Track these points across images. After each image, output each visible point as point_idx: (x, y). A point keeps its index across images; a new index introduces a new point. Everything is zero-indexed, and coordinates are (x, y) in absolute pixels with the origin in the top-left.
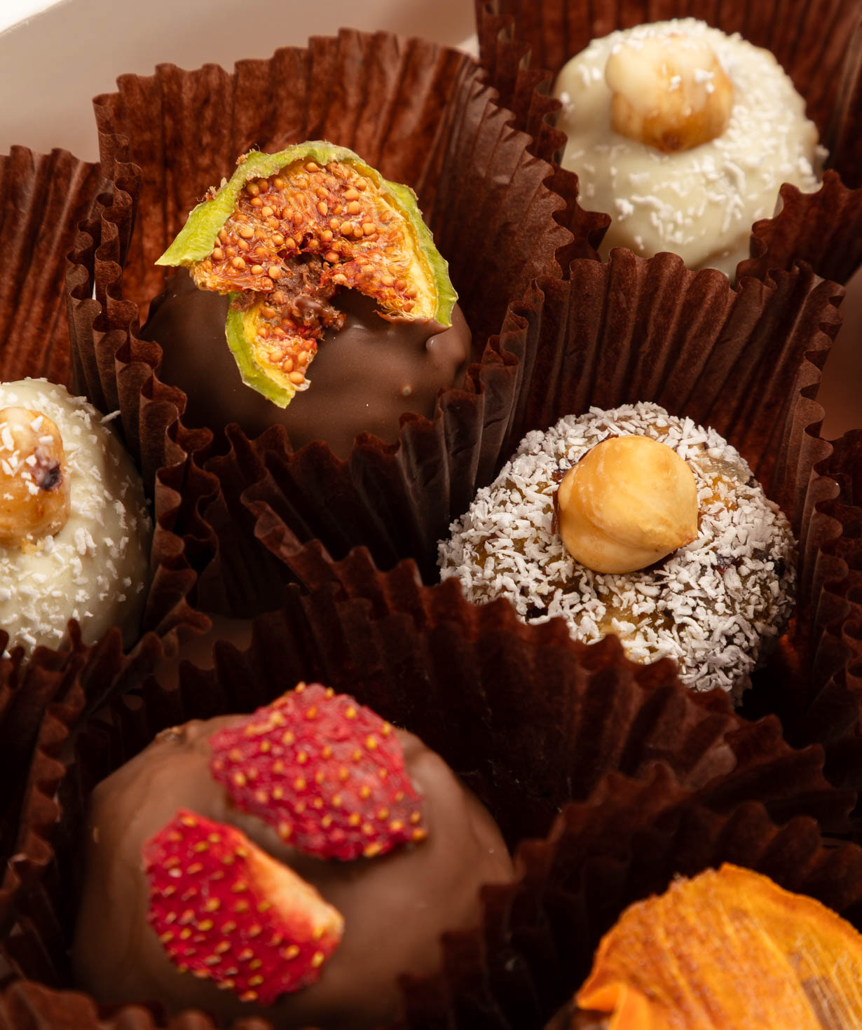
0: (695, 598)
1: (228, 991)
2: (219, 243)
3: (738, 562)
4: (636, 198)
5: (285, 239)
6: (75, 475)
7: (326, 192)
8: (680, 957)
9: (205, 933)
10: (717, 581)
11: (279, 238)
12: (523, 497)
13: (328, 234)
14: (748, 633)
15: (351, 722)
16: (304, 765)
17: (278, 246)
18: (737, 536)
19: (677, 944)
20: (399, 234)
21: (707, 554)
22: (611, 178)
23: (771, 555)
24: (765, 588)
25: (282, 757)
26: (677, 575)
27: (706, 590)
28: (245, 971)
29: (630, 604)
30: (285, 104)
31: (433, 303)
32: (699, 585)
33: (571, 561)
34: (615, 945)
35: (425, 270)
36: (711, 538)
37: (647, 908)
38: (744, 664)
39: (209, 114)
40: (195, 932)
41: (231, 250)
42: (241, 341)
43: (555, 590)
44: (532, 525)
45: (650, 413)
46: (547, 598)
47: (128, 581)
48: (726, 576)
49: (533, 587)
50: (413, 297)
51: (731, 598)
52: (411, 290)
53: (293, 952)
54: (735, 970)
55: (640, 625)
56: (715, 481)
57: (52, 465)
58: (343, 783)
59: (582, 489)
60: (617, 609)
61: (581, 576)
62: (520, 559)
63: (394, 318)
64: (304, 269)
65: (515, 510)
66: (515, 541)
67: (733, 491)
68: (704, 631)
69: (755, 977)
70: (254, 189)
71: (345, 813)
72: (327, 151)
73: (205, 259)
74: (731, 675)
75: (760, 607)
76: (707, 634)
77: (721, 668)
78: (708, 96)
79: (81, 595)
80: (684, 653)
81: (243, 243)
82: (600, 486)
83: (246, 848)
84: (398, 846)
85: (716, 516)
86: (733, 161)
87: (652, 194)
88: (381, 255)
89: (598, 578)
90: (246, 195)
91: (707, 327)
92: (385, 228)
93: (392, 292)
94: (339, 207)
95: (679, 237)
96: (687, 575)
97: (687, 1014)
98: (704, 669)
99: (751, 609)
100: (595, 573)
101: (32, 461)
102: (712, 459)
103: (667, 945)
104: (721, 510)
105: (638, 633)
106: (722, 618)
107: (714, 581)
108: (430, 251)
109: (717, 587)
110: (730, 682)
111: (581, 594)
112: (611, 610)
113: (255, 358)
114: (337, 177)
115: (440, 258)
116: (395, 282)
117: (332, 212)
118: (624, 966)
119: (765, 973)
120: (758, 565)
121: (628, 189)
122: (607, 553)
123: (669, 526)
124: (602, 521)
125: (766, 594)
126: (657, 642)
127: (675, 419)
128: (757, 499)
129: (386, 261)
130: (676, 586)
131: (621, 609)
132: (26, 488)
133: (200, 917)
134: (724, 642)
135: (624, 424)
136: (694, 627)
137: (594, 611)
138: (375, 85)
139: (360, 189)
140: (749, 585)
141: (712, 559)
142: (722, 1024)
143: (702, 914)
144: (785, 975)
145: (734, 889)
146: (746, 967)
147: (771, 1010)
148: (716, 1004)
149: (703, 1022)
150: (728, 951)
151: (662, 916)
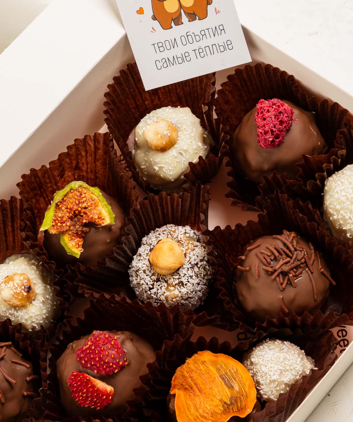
0: (187, 277)
1: (93, 408)
2: (53, 221)
3: (197, 264)
4: (158, 166)
5: (69, 214)
6: (35, 284)
7: (76, 197)
8: (191, 377)
9: (85, 397)
11: (68, 215)
12: (143, 258)
13: (80, 209)
14: (203, 281)
15: (107, 339)
16: (97, 354)
17: (68, 216)
18: (195, 258)
19: (190, 374)
20: (97, 203)
21: (188, 264)
22: (151, 161)
23: (205, 259)
24: (205, 269)
25: (92, 353)
26: (182, 272)
27: (190, 274)
28: (96, 403)
29: (172, 282)
30: (65, 165)
31: (109, 218)
32: (188, 273)
34: (175, 378)
35: (105, 210)
36: (189, 260)
37: (181, 368)
38: (204, 288)
39: (46, 175)
40: (83, 397)
41: (57, 221)
42: (65, 243)
43: (154, 283)
44: (147, 266)
45: (171, 227)
47: (55, 303)
48: (194, 269)
49: (149, 283)
50: (104, 219)
52: (103, 218)
53: (105, 397)
54: (204, 377)
55: (176, 287)
56: (188, 244)
57: (28, 286)
58: (107, 356)
59: (154, 259)
60: (170, 284)
61: (160, 277)
62: (145, 275)
63: (100, 226)
64: (76, 219)
65: (142, 262)
66: (143, 270)
67: (193, 245)
69: (209, 378)
70: (59, 204)
71: (108, 363)
72: (75, 184)
73: (51, 227)
74: (201, 292)
75: (205, 274)
76: (192, 285)
77: (198, 291)
78: (169, 137)
79: (44, 311)
80: (188, 291)
81: (59, 219)
82: (157, 258)
83: (89, 377)
84: (122, 368)
85: (189, 253)
86: (180, 150)
87: (162, 164)
88: (94, 210)
90: (57, 205)
91: (178, 205)
92: (94, 202)
93: (98, 220)
94: (81, 201)
95: (171, 173)
96: (184, 271)
97: (194, 391)
98: (194, 293)
99: (202, 275)
100: (163, 276)
101: (23, 287)
102: (187, 237)
103: (187, 375)
105: (176, 289)
106: (195, 280)
108: (105, 205)
109: (192, 272)
111: (161, 282)
112: (168, 285)
113: (69, 247)
114: (79, 192)
115: (109, 206)
116: (98, 217)
117: (79, 203)
118: (179, 382)
119: (211, 376)
120: (203, 263)
121: (156, 163)
123: (176, 263)
126: (181, 290)
127: (177, 227)
128: (199, 245)
129: (95, 211)
130: (182, 275)
132: (23, 294)
133: (83, 393)
134: (197, 285)
135: (164, 232)
136: (189, 284)
137: (164, 286)
138: (88, 148)
139: (85, 193)
140: (200, 269)
141: (190, 266)
142: (202, 392)
143: (195, 365)
144: (216, 375)
145: (202, 357)
146: (206, 376)
147: (213, 385)
148: (200, 387)
149: (198, 393)
150: (202, 373)
151: (185, 369)
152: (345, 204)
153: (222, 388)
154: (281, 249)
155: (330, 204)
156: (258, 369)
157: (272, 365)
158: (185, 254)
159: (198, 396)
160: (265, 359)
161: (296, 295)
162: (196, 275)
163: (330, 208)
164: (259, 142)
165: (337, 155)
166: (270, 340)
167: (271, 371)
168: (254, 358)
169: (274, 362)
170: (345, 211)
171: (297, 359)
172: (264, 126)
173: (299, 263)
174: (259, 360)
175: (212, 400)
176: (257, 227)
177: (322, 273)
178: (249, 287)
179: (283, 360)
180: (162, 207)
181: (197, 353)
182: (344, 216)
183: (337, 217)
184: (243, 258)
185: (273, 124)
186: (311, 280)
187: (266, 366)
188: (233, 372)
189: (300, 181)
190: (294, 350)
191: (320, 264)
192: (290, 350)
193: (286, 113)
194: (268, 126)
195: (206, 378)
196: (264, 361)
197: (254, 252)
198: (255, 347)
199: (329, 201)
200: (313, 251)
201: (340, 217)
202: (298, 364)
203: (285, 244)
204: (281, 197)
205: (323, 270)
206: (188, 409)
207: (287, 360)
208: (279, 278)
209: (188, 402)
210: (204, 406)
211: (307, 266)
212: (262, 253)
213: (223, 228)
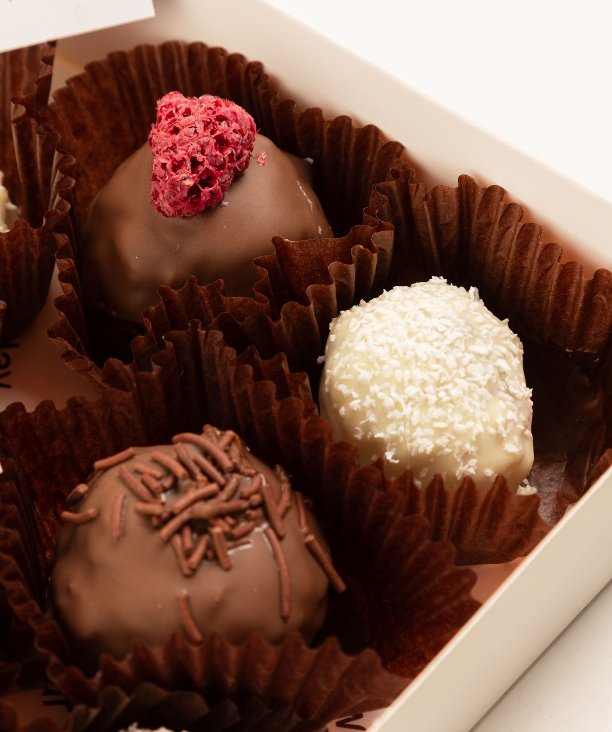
152: (385, 367)
154: (194, 461)
155: (342, 370)
161: (229, 591)
163: (341, 382)
164: (156, 195)
165: (369, 245)
166: (138, 727)
170: (385, 385)
172: (173, 148)
173: (244, 504)
176: (130, 417)
177: (309, 546)
178: (91, 567)
182: (380, 401)
183: (361, 404)
184: (82, 488)
185: (198, 143)
186: (275, 557)
189: (260, 300)
191: (303, 521)
193: (237, 121)
194: (184, 147)
197: (114, 473)
199: (340, 365)
200: (286, 486)
201: (368, 401)
203: (206, 453)
204: (205, 342)
205: (311, 538)
211: (267, 517)
212: (137, 472)
213: (30, 408)
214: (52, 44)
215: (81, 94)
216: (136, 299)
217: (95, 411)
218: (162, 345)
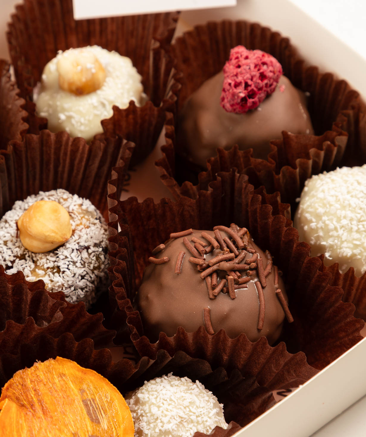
0: (69, 261)
3: (87, 248)
4: (67, 114)
8: (35, 390)
10: (78, 255)
12: (10, 225)
14: (91, 275)
18: (87, 238)
19: (35, 386)
21: (75, 245)
22: (57, 106)
23: (101, 245)
24: (98, 258)
26: (62, 252)
27: (73, 258)
29: (43, 264)
32: (71, 256)
33: (23, 249)
34: (10, 385)
36: (77, 239)
37: (23, 372)
38: (90, 287)
43: (16, 259)
44: (11, 235)
45: (62, 193)
46: (13, 262)
48: (82, 253)
49: (7, 258)
51: (84, 261)
54: (56, 395)
55: (47, 272)
56: (82, 218)
59: (24, 220)
60: (39, 266)
61: (26, 254)
62: (5, 248)
65: (5, 230)
66: (4, 241)
67: (88, 222)
68: (72, 274)
69: (64, 398)
74: (84, 291)
75: (96, 265)
76: (73, 275)
77: (80, 288)
78: (93, 74)
80: (64, 282)
85: (81, 231)
86: (105, 99)
87: (72, 112)
89: (33, 255)
95: (82, 128)
96: (66, 253)
97: (34, 411)
98: (73, 288)
99: (92, 266)
100: (32, 252)
102: (82, 210)
103: (31, 386)
104: (83, 228)
105: (46, 275)
106: (79, 269)
107: (77, 255)
109: (78, 257)
110: (83, 293)
111: (26, 260)
112: (36, 266)
118: (14, 393)
119: (68, 396)
120: (96, 249)
121: (63, 110)
122: (34, 245)
123: (57, 233)
124: (31, 232)
125: (99, 260)
126: (54, 278)
127: (71, 195)
128: (98, 224)
130: (61, 257)
131: (40, 266)
134: (80, 278)
135: (51, 197)
136: (68, 272)
137: (30, 267)
140: (91, 256)
141: (77, 247)
142: (47, 414)
143: (46, 375)
144: (76, 397)
145: (61, 366)
146: (61, 394)
147: (68, 410)
148: (46, 407)
149: (40, 413)
150: (54, 388)
151: (30, 375)
152: (332, 207)
153: (80, 417)
154: (224, 240)
155: (309, 206)
156: (144, 412)
157: (170, 408)
158: (74, 231)
159: (39, 418)
160: (161, 396)
161: (232, 311)
162: (83, 263)
163: (307, 212)
164: (223, 99)
165: (333, 142)
166: (173, 375)
167: (166, 416)
168: (142, 393)
169: (173, 404)
170: (331, 217)
171: (211, 409)
172: (236, 75)
173: (247, 267)
174: (151, 397)
175: (60, 430)
176: (192, 213)
177: (277, 295)
178: (161, 287)
179: (188, 404)
180: (57, 160)
181: (54, 358)
182: (326, 225)
183: (316, 225)
184: (162, 246)
185: (250, 74)
186: (259, 297)
187: (159, 407)
188: (104, 399)
189: (271, 162)
190: (208, 396)
191: (276, 281)
192: (202, 394)
193: (272, 66)
194: (243, 76)
195: (60, 398)
196: (158, 399)
197: (181, 240)
198: (148, 381)
199: (308, 203)
200: (270, 262)
201: (320, 224)
202: (210, 418)
203: (231, 237)
204: (238, 180)
205: (279, 290)
206: (18, 431)
207: (195, 407)
208: (211, 280)
209: (20, 422)
210: (45, 434)
211: (258, 275)
212: (193, 241)
213: (140, 201)
214: (178, 12)
215: (190, 41)
216: (204, 153)
217: (174, 207)
218: (215, 178)
